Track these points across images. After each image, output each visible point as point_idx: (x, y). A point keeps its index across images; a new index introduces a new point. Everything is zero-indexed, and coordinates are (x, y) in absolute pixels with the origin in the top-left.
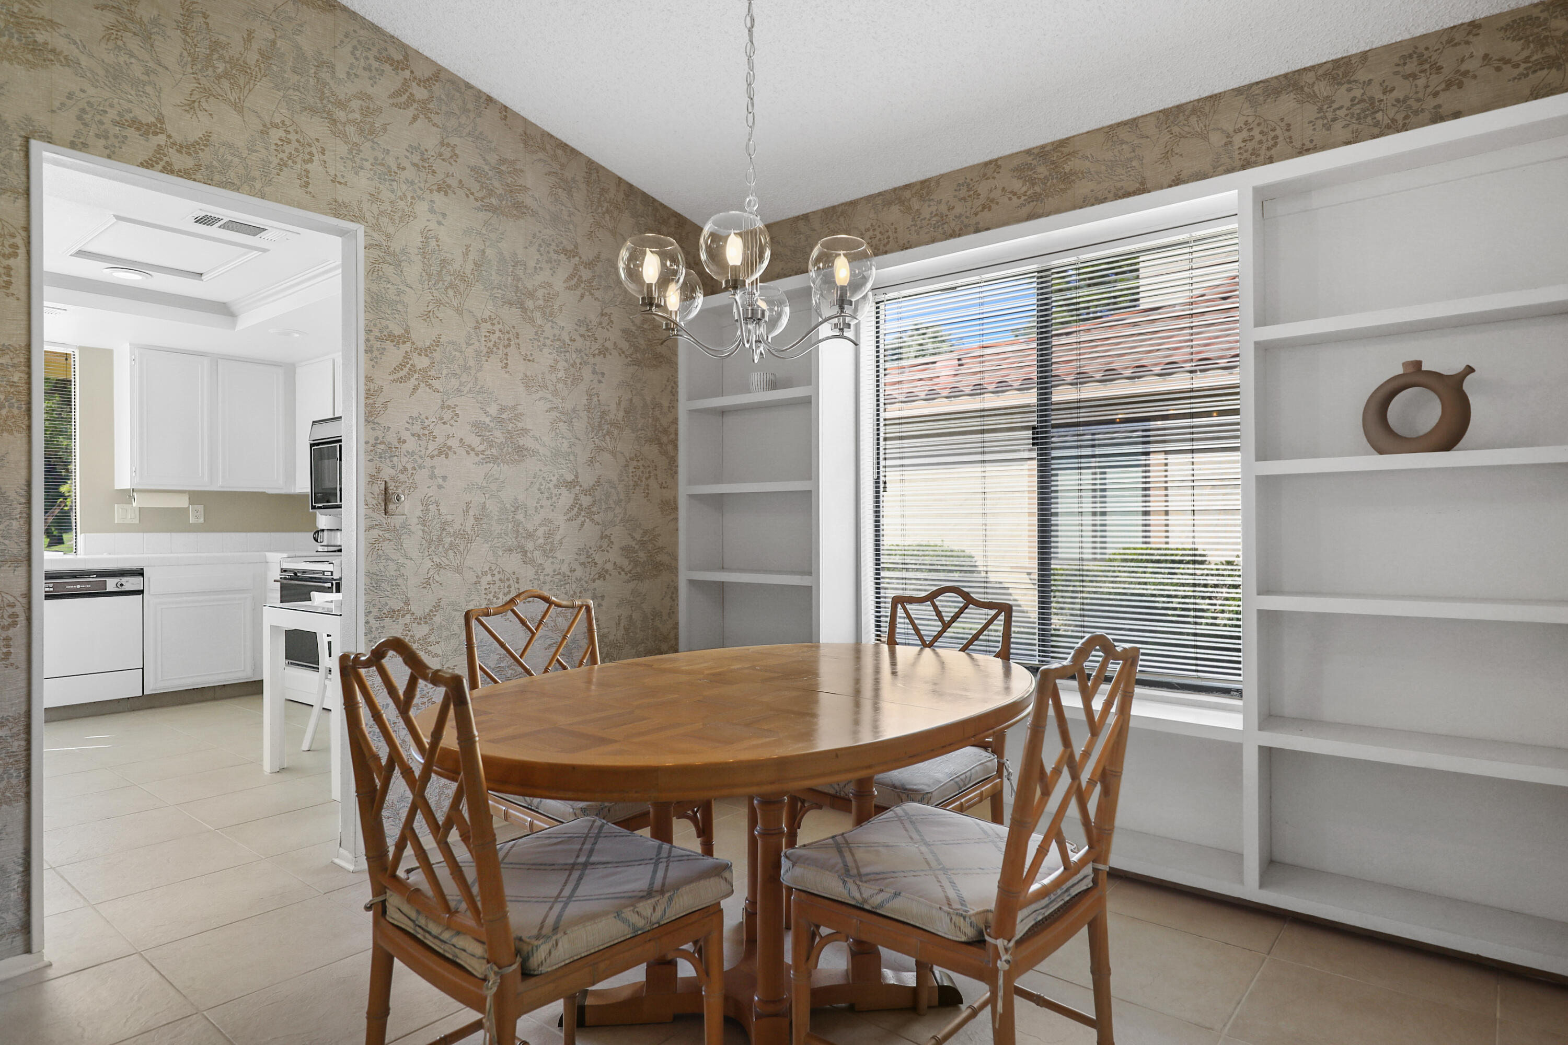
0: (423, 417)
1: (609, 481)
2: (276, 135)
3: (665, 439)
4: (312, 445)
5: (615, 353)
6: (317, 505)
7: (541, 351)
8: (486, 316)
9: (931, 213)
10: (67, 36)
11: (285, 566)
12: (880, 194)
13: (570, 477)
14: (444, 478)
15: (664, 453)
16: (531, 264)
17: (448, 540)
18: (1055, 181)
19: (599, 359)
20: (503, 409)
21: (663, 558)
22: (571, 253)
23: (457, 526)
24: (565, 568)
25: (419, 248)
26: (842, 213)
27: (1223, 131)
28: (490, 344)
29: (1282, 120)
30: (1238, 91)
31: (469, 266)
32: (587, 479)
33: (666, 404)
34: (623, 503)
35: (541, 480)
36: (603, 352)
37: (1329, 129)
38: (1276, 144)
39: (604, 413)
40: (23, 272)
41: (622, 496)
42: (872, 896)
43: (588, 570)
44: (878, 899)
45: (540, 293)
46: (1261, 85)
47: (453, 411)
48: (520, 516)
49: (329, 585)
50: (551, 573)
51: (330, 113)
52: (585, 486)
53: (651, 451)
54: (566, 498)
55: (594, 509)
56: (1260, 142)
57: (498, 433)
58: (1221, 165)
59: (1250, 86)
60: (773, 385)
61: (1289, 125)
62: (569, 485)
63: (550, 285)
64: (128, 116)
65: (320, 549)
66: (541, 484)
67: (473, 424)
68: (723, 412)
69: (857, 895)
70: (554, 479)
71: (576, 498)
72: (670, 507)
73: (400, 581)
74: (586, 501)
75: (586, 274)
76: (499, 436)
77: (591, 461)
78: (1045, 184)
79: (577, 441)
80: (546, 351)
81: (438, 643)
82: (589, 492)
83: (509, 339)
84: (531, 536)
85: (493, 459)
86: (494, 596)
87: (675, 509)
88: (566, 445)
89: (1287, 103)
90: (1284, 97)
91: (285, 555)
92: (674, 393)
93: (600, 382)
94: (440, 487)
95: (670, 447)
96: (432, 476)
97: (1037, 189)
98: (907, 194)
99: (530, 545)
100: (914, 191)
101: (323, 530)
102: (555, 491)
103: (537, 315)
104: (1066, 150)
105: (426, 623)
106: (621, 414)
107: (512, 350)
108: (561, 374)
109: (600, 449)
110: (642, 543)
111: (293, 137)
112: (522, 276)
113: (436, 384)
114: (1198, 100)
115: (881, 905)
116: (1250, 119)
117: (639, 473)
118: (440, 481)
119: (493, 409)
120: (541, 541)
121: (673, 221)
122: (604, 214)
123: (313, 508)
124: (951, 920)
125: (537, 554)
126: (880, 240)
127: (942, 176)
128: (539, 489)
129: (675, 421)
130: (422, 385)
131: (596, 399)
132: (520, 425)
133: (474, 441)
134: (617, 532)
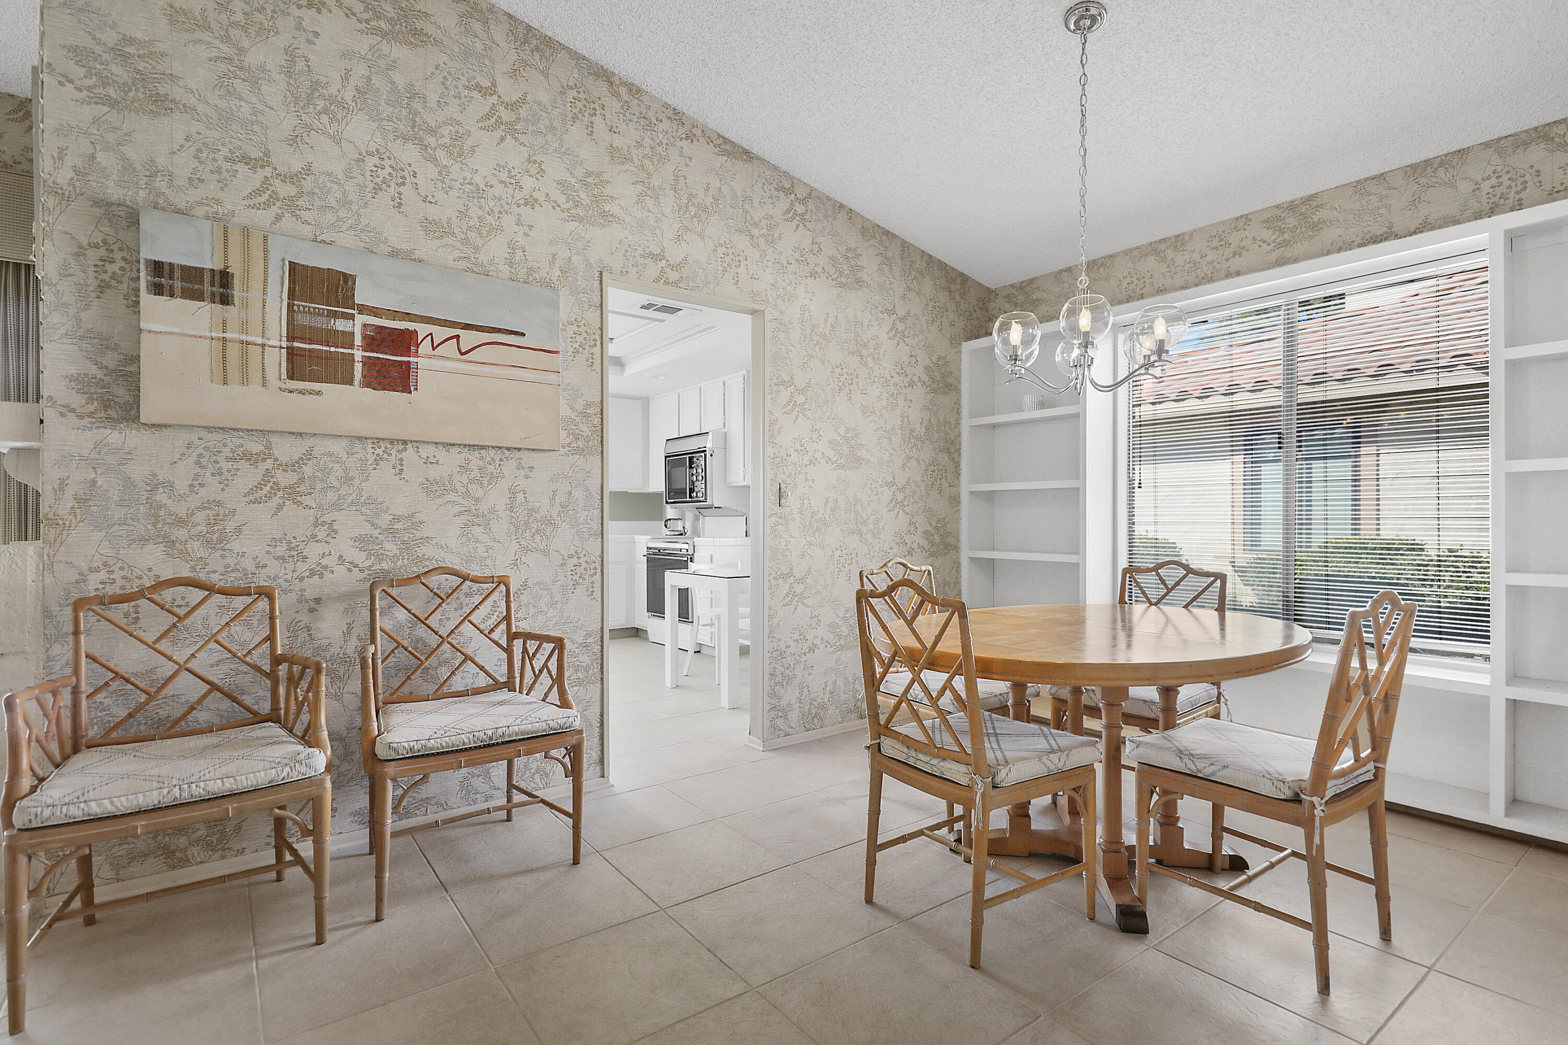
0: (801, 438)
1: (915, 482)
2: (722, 250)
3: (952, 449)
4: (666, 457)
5: (919, 384)
6: (669, 501)
7: (872, 386)
8: (838, 364)
9: (1185, 261)
10: (619, 205)
11: (650, 545)
12: (1138, 248)
13: (890, 479)
14: (813, 480)
15: (952, 460)
16: (866, 323)
17: (815, 525)
18: (1303, 229)
19: (909, 390)
20: (848, 430)
21: (950, 540)
22: (891, 312)
23: (820, 515)
24: (886, 547)
25: (799, 319)
26: (1102, 265)
27: (1472, 180)
28: (841, 384)
29: (1532, 167)
30: (1487, 145)
31: (828, 329)
32: (901, 482)
33: (953, 422)
34: (924, 498)
35: (871, 481)
36: (911, 384)
38: (1525, 188)
39: (912, 430)
40: (599, 355)
41: (924, 492)
42: (1205, 768)
43: (901, 548)
44: (1210, 770)
45: (872, 343)
46: (1510, 138)
47: (819, 433)
48: (858, 508)
49: (686, 559)
50: (878, 550)
51: (749, 231)
52: (900, 486)
53: (943, 458)
54: (887, 494)
55: (906, 503)
56: (1509, 187)
57: (845, 448)
58: (1468, 209)
59: (1500, 139)
60: (1042, 405)
61: (1538, 171)
62: (890, 485)
63: (878, 337)
64: (648, 251)
65: (668, 533)
66: (871, 484)
67: (830, 442)
68: (994, 426)
69: (1193, 767)
70: (879, 480)
71: (894, 495)
72: (955, 501)
73: (788, 553)
74: (900, 496)
75: (900, 326)
76: (846, 450)
77: (904, 466)
78: (1294, 232)
79: (894, 452)
80: (875, 386)
82: (902, 490)
83: (852, 379)
84: (865, 523)
85: (842, 467)
87: (959, 503)
88: (887, 455)
89: (1537, 153)
90: (1533, 147)
91: (649, 537)
92: (959, 413)
93: (909, 407)
94: (811, 487)
95: (956, 455)
96: (806, 480)
97: (1286, 236)
98: (1163, 246)
99: (864, 530)
100: (1169, 244)
101: (670, 519)
102: (880, 489)
103: (870, 359)
104: (1314, 204)
105: (802, 583)
106: (924, 430)
107: (854, 387)
108: (884, 403)
109: (909, 457)
110: (936, 528)
111: (730, 251)
112: (860, 332)
113: (808, 413)
114: (1446, 155)
115: (1213, 774)
116: (1499, 169)
117: (935, 475)
118: (811, 482)
119: (842, 431)
120: (871, 526)
121: (959, 280)
122: (912, 280)
123: (667, 503)
124: (1273, 784)
125: (869, 535)
126: (1137, 285)
127: (1195, 230)
128: (870, 488)
129: (959, 435)
130: (801, 415)
131: (906, 421)
132: (859, 441)
133: (830, 453)
134: (920, 520)
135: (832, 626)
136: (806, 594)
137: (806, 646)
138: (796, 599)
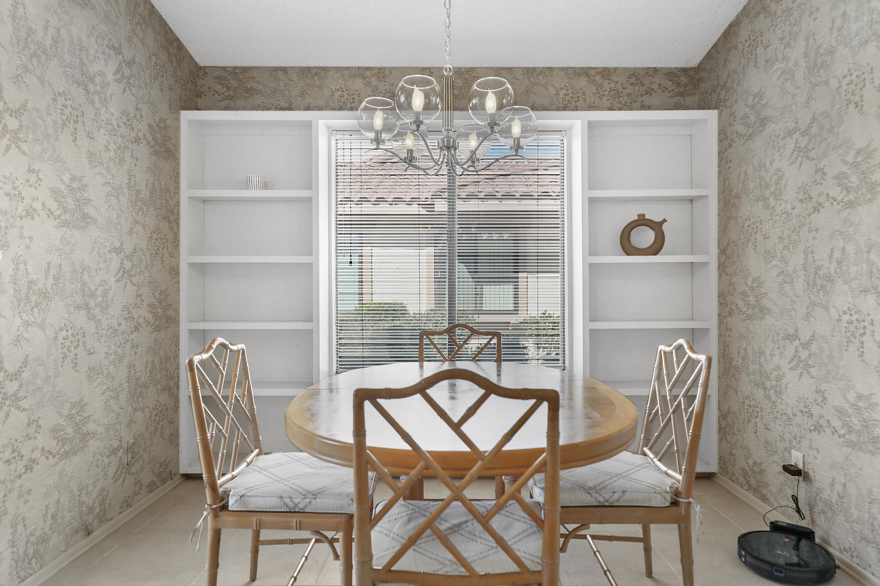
0: (14, 177)
1: (141, 250)
3: (172, 218)
5: (144, 142)
7: (99, 131)
8: (61, 91)
9: (386, 90)
12: (347, 68)
13: (118, 245)
14: (31, 238)
15: (171, 229)
16: (92, 52)
17: (33, 298)
19: (134, 146)
20: (73, 179)
21: (170, 313)
22: (118, 51)
23: (40, 285)
24: (115, 323)
25: (10, 11)
26: (316, 74)
27: (555, 87)
28: (64, 117)
29: (581, 89)
30: (562, 69)
31: (48, 41)
32: (128, 248)
33: (172, 190)
34: (149, 268)
35: (99, 245)
36: (137, 140)
37: (601, 99)
38: (579, 101)
39: (138, 192)
41: (149, 263)
42: (611, 497)
43: (129, 324)
44: (616, 496)
45: (98, 80)
46: (572, 69)
47: (38, 176)
48: (86, 277)
50: (106, 328)
52: (127, 252)
53: (164, 226)
54: (115, 262)
55: (132, 273)
56: (572, 97)
57: (70, 200)
58: (554, 104)
59: (567, 68)
60: (266, 186)
61: (584, 92)
62: (118, 251)
63: (104, 75)
66: (99, 249)
67: (52, 190)
68: (205, 201)
69: (602, 499)
70: (108, 245)
71: (122, 263)
72: (175, 272)
74: (128, 265)
75: (127, 72)
76: (70, 203)
77: (131, 231)
78: (461, 90)
79: (122, 214)
80: (102, 131)
81: (25, 397)
82: (129, 257)
83: (77, 116)
84: (93, 295)
85: (65, 224)
86: (68, 350)
87: (178, 274)
88: (115, 216)
89: (583, 82)
90: (582, 78)
92: (177, 182)
93: (136, 165)
94: (27, 247)
95: (174, 225)
96: (21, 236)
98: (368, 74)
99: (92, 303)
100: (373, 72)
102: (108, 256)
103: (96, 98)
104: (473, 74)
105: (16, 379)
106: (148, 194)
107: (79, 125)
108: (112, 154)
109: (136, 222)
110: (160, 301)
112: (86, 61)
113: (24, 147)
114: (543, 68)
115: (618, 500)
116: (567, 85)
117: (157, 243)
118: (27, 241)
119: (66, 178)
120: (100, 299)
121: (175, 44)
122: (137, 24)
124: (662, 496)
125: (97, 310)
126: (347, 99)
127: (394, 68)
128: (98, 253)
129: (178, 204)
130: (13, 145)
131: (133, 180)
132: (85, 195)
133: (53, 205)
134: (145, 291)
135: (55, 430)
136: (21, 394)
137: (21, 465)
138: (7, 403)
